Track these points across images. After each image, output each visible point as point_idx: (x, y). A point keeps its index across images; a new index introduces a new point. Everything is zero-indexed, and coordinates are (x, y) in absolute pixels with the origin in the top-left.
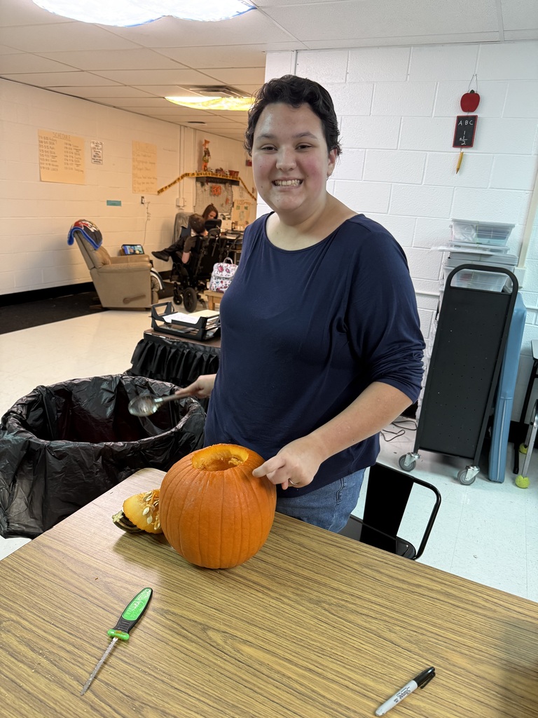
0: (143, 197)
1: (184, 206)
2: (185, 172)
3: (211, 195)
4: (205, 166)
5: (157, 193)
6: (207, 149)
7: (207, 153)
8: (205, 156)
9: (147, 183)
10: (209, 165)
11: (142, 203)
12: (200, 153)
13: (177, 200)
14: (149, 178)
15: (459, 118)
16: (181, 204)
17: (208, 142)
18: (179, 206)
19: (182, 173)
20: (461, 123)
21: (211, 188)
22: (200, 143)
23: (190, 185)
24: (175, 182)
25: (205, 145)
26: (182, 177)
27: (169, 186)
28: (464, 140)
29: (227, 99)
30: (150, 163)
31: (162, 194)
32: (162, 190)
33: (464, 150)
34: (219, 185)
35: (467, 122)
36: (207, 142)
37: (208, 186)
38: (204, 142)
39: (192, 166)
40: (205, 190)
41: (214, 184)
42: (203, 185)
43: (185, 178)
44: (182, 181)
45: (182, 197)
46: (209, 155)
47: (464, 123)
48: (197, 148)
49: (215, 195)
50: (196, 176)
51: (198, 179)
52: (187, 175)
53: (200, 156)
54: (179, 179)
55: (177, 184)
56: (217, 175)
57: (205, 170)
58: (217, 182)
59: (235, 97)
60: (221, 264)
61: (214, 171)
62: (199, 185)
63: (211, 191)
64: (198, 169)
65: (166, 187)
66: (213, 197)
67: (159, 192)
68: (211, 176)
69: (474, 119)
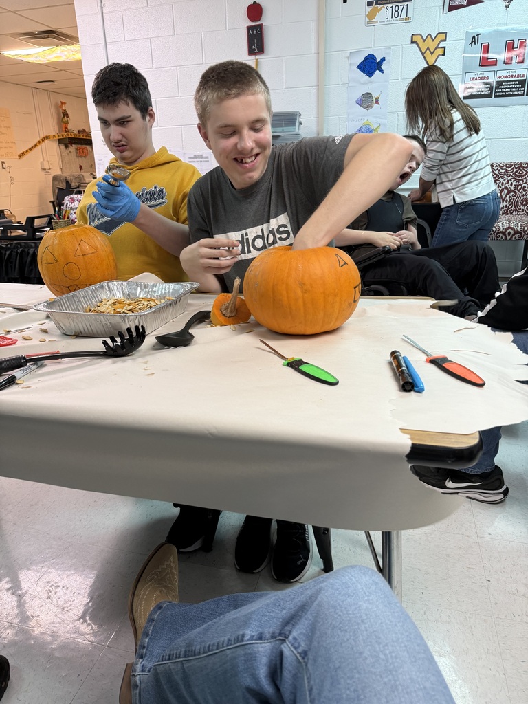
0: (3, 162)
1: (50, 169)
2: (45, 135)
3: (77, 157)
4: (66, 128)
5: (18, 157)
6: (65, 110)
7: (65, 114)
8: (64, 117)
9: (5, 148)
10: (70, 127)
11: (4, 168)
12: (58, 114)
13: (42, 163)
14: (6, 142)
15: (249, 28)
16: (47, 167)
17: (65, 104)
18: (45, 169)
19: (42, 136)
20: (251, 32)
21: (77, 149)
22: (56, 105)
23: (53, 148)
24: (36, 146)
25: (61, 106)
26: (43, 140)
27: (30, 149)
28: (256, 48)
29: (62, 48)
30: (5, 127)
31: (24, 158)
32: (23, 154)
33: (258, 57)
34: (84, 146)
35: (255, 31)
36: (63, 103)
37: (73, 148)
38: (60, 104)
39: (52, 129)
40: (70, 152)
41: (79, 146)
42: (67, 147)
43: (46, 141)
44: (43, 144)
45: (45, 159)
46: (68, 117)
47: (253, 32)
48: (54, 110)
49: (81, 156)
50: (57, 138)
51: (60, 141)
52: (47, 137)
53: (59, 118)
54: (39, 142)
55: (39, 147)
56: (80, 136)
57: (66, 132)
58: (82, 144)
59: (68, 45)
60: (72, 196)
61: (76, 132)
62: (63, 147)
63: (77, 153)
64: (59, 131)
65: (27, 151)
66: (80, 158)
67: (20, 156)
68: (73, 137)
69: (261, 26)
